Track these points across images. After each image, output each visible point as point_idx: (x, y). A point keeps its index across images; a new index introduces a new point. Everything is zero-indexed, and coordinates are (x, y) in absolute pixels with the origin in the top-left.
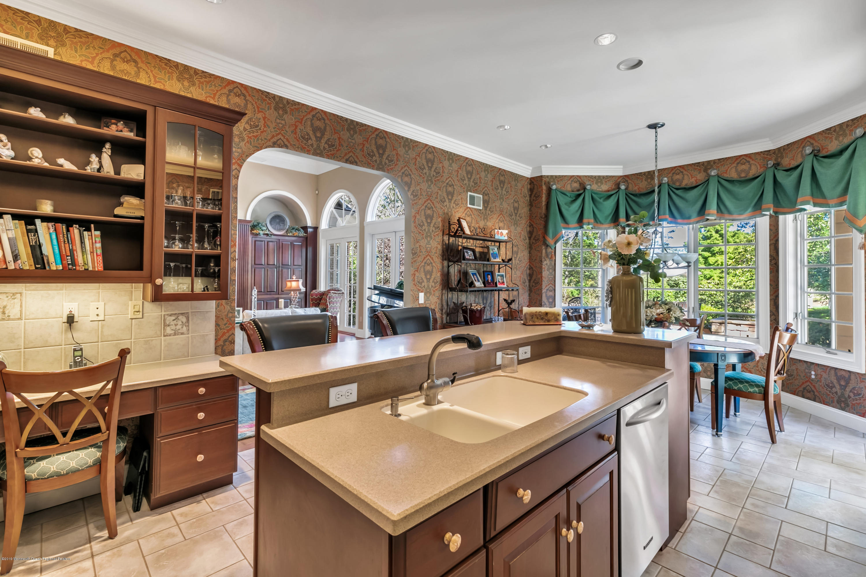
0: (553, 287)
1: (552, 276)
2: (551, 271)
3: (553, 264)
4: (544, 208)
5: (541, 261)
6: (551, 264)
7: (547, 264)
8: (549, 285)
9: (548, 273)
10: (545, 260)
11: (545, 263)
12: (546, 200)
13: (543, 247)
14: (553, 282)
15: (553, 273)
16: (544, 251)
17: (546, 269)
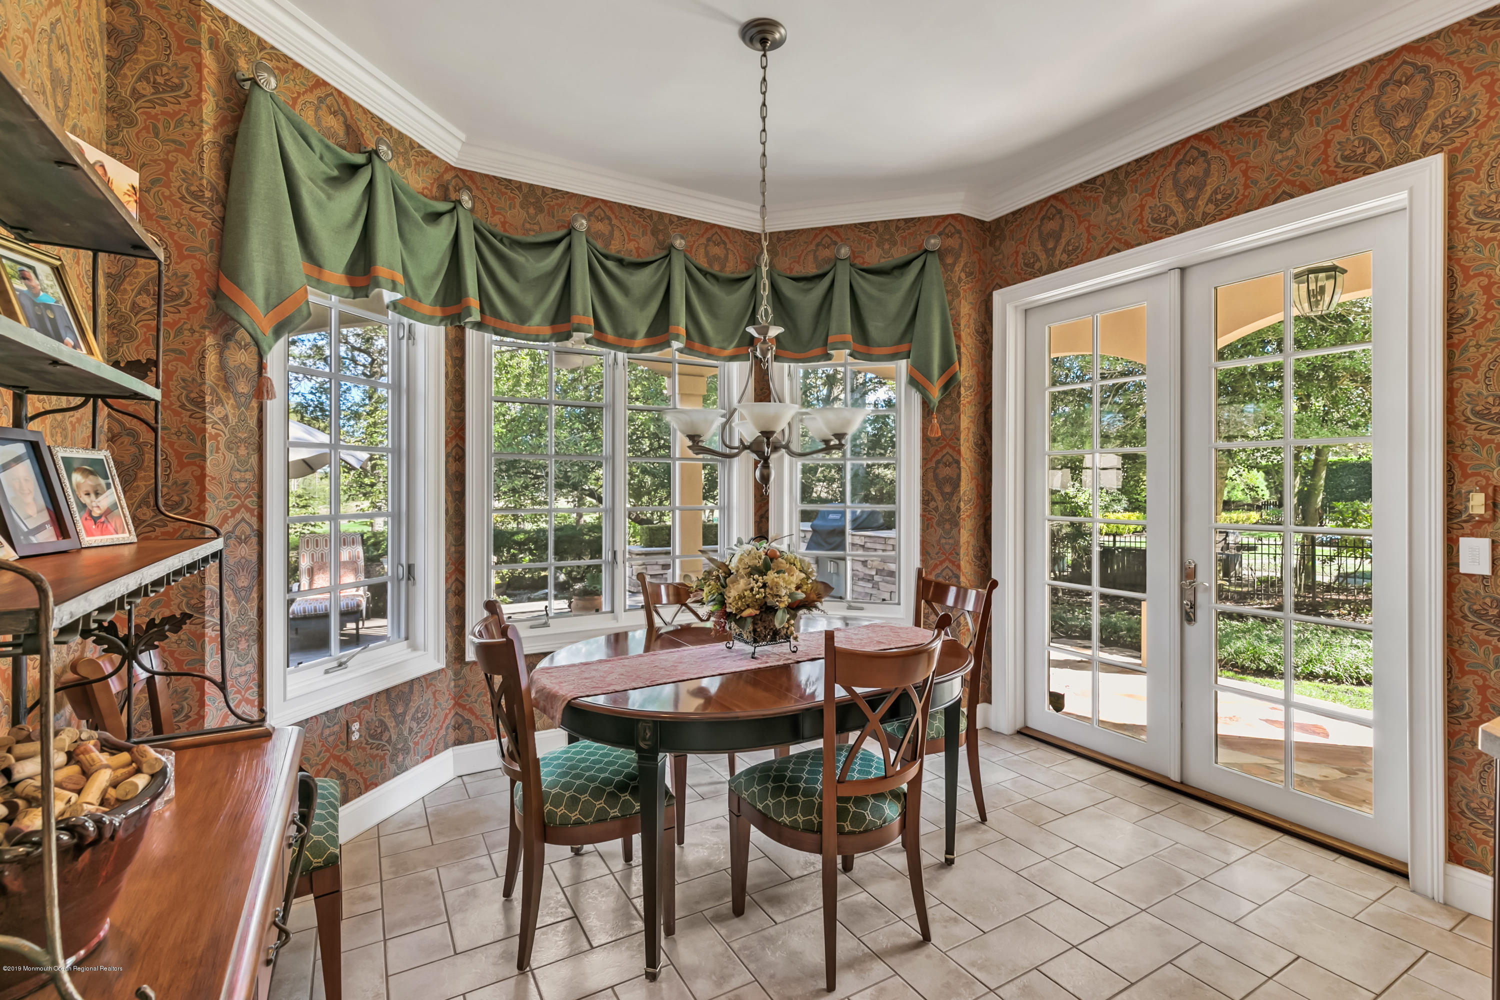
0: (254, 521)
1: (249, 476)
2: (243, 451)
3: (253, 423)
4: (210, 157)
5: (200, 404)
6: (242, 420)
7: (225, 419)
8: (234, 512)
9: (231, 458)
10: (219, 401)
11: (214, 414)
12: (222, 122)
13: (210, 341)
14: (252, 502)
15: (254, 460)
16: (212, 358)
17: (222, 440)
